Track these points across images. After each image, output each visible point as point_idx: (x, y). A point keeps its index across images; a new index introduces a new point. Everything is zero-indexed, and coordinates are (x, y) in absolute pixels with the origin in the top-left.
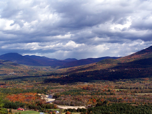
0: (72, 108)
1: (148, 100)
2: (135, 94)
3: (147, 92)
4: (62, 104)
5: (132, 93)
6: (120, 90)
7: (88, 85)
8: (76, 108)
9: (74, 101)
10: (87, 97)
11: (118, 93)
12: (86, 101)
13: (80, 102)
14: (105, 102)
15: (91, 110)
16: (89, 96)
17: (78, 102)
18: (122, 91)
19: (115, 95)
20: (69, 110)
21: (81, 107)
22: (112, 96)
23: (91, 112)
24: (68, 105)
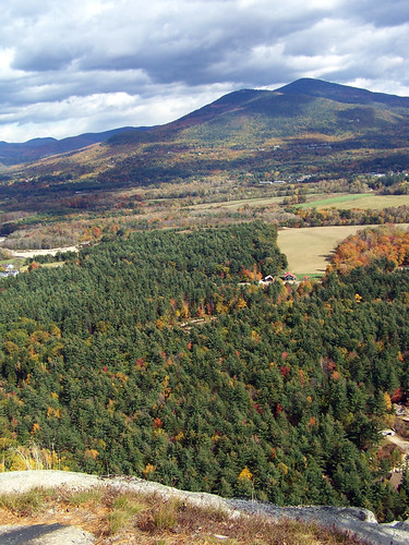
0: (44, 253)
1: (216, 219)
2: (190, 207)
3: (215, 202)
4: (23, 247)
5: (182, 205)
6: (156, 203)
7: (84, 197)
8: (53, 253)
9: (50, 237)
10: (79, 224)
11: (151, 209)
12: (77, 234)
13: (64, 239)
14: (120, 233)
15: (86, 254)
16: (84, 221)
17: (59, 238)
18: (160, 204)
19: (143, 213)
20: (38, 259)
21: (64, 250)
22: (137, 217)
23: (87, 257)
24: (35, 247)
